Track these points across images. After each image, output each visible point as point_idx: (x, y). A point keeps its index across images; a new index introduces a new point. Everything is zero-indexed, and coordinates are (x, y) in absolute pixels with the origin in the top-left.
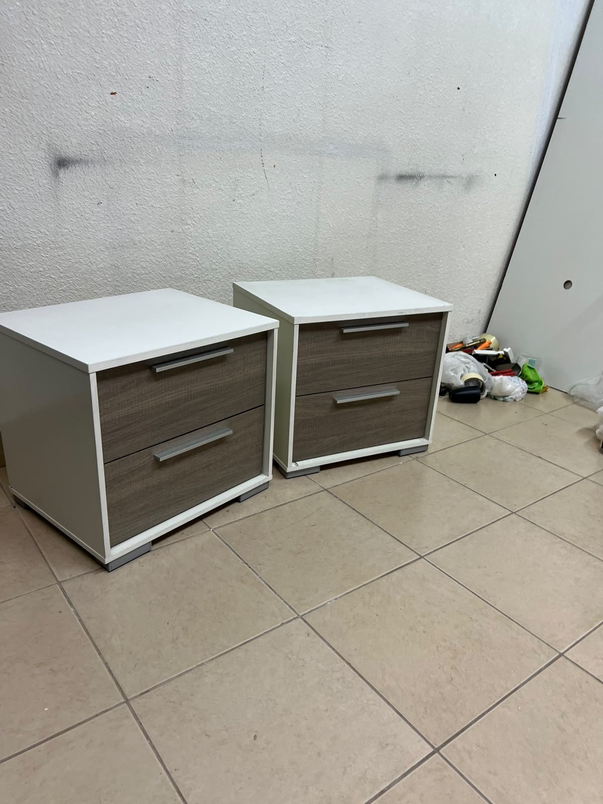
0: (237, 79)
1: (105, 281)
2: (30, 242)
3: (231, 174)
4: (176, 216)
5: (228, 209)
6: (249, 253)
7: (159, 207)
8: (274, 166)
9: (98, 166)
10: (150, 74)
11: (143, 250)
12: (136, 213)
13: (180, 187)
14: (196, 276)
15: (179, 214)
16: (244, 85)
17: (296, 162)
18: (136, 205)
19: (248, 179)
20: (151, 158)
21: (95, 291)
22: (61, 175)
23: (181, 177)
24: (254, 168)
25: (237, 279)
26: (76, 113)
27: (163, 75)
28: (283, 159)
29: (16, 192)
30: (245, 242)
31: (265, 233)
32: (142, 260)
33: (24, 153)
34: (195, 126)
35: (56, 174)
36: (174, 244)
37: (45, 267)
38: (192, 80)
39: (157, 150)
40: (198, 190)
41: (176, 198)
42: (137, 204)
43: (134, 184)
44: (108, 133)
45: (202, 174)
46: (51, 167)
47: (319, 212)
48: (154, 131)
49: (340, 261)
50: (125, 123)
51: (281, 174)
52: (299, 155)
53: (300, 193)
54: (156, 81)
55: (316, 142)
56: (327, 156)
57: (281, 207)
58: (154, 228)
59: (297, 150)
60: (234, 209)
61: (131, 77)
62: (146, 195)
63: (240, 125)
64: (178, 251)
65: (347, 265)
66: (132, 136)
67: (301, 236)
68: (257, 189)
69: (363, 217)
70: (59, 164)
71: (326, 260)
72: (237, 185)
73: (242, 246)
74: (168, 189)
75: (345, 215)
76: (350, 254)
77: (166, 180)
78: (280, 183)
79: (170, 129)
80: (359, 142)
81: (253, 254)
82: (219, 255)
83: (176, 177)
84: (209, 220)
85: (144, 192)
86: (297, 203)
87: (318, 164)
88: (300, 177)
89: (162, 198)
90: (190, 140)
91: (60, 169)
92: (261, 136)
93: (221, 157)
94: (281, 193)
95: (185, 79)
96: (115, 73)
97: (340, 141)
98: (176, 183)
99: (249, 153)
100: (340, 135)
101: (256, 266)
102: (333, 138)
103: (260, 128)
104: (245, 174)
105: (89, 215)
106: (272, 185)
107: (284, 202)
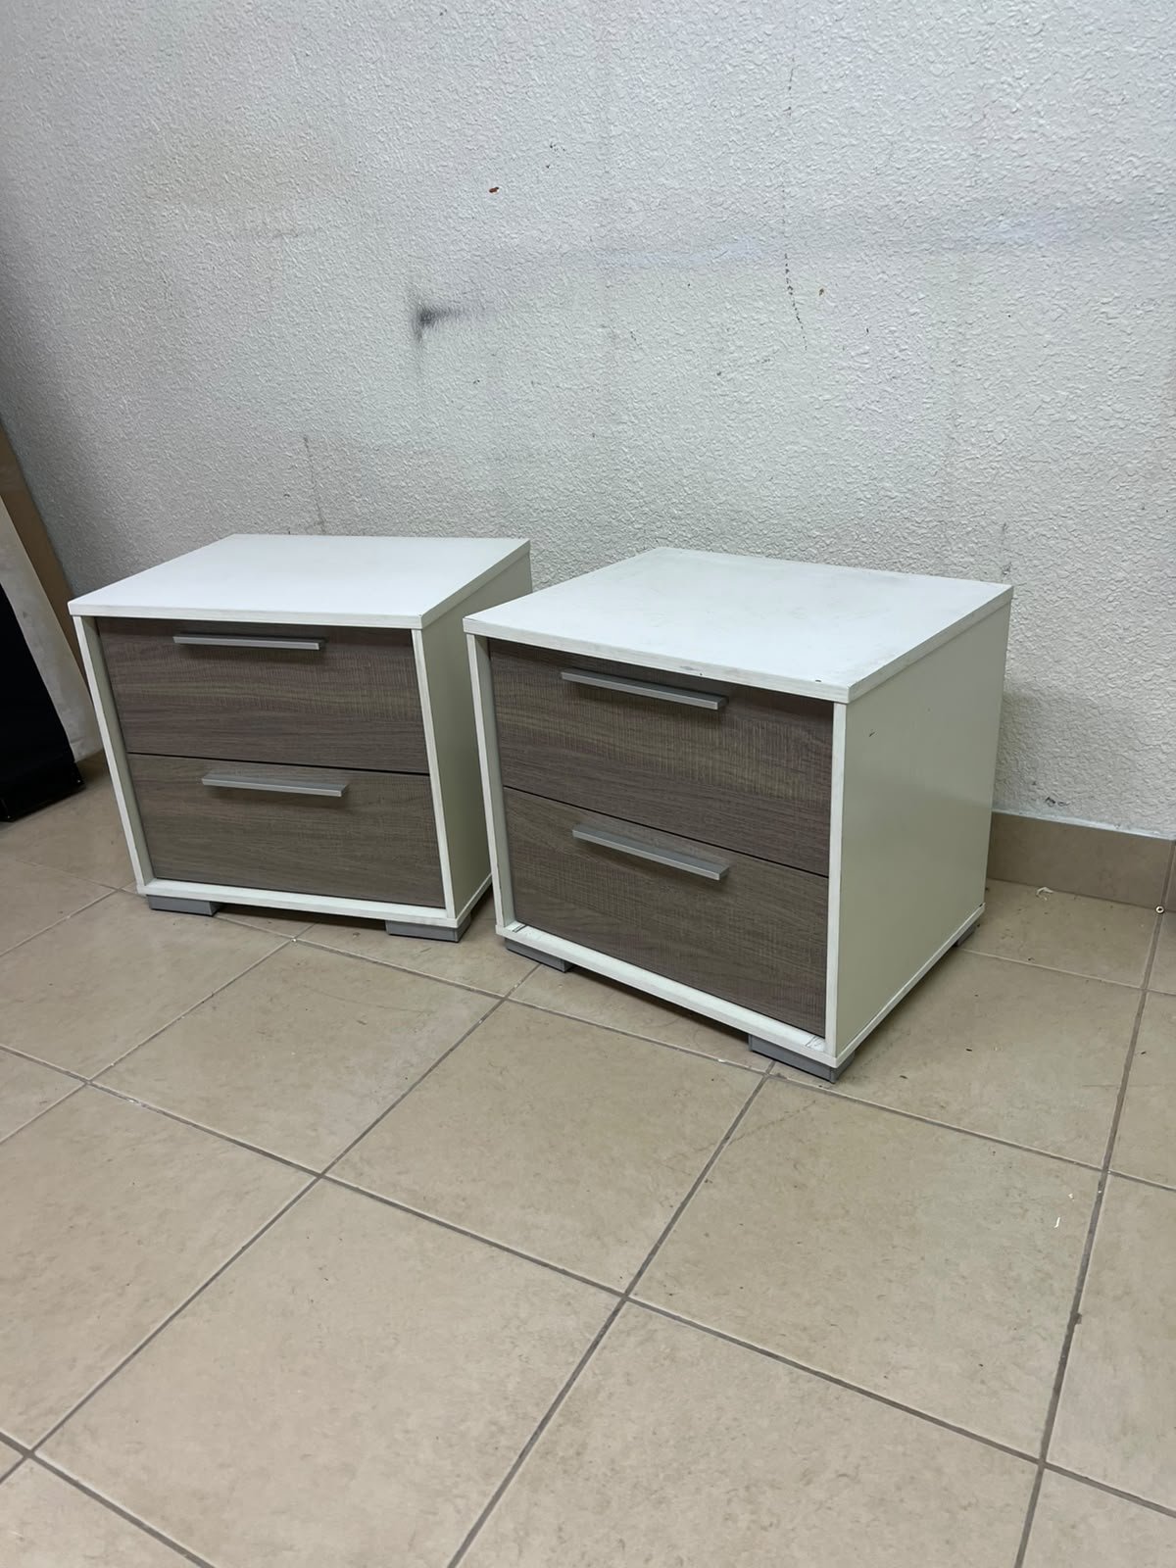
0: (725, 105)
1: (487, 515)
2: (390, 441)
3: (712, 316)
4: (599, 405)
5: (706, 393)
6: (755, 489)
7: (570, 389)
8: (822, 291)
9: (473, 319)
10: (551, 140)
12: (532, 398)
13: (606, 349)
14: (640, 526)
15: (607, 401)
16: (741, 115)
17: (885, 277)
18: (531, 385)
19: (754, 325)
20: (555, 296)
21: (473, 529)
22: (425, 337)
23: (608, 330)
24: (768, 299)
25: (726, 543)
26: (442, 233)
27: (574, 135)
28: (847, 272)
29: (373, 364)
30: (746, 464)
31: (796, 448)
32: (542, 484)
33: (381, 305)
34: (634, 224)
36: (596, 460)
37: (408, 481)
38: (628, 133)
39: (565, 281)
40: (641, 354)
41: (601, 371)
42: (532, 383)
43: (528, 346)
44: (487, 260)
45: (648, 321)
46: (413, 326)
47: (957, 400)
48: (560, 247)
49: (1033, 538)
50: (512, 238)
51: (840, 308)
52: (893, 258)
53: (897, 353)
54: (561, 151)
55: (949, 217)
56: (987, 250)
57: (839, 387)
58: (560, 427)
59: (887, 246)
60: (719, 392)
61: (520, 154)
62: (548, 365)
63: (733, 207)
64: (604, 474)
65: (1059, 550)
66: (523, 261)
67: (901, 461)
68: (776, 348)
69: (1127, 416)
70: (422, 320)
71: (983, 528)
72: (727, 341)
73: (738, 474)
74: (585, 354)
75: (1053, 411)
76: (1071, 522)
77: (582, 337)
78: (836, 331)
79: (588, 238)
80: (1112, 198)
81: (766, 492)
82: (686, 489)
83: (600, 330)
84: (665, 415)
85: (544, 361)
86: (888, 377)
87: (955, 277)
88: (897, 311)
89: (575, 371)
90: (625, 254)
91: (423, 327)
92: (786, 224)
93: (691, 282)
94: (841, 355)
95: (614, 133)
96: (496, 154)
97: (1035, 204)
98: (599, 342)
99: (756, 268)
100: (1035, 187)
101: (772, 521)
102: (1011, 200)
103: (784, 207)
104: (746, 316)
105: (461, 401)
106: (814, 336)
107: (849, 375)
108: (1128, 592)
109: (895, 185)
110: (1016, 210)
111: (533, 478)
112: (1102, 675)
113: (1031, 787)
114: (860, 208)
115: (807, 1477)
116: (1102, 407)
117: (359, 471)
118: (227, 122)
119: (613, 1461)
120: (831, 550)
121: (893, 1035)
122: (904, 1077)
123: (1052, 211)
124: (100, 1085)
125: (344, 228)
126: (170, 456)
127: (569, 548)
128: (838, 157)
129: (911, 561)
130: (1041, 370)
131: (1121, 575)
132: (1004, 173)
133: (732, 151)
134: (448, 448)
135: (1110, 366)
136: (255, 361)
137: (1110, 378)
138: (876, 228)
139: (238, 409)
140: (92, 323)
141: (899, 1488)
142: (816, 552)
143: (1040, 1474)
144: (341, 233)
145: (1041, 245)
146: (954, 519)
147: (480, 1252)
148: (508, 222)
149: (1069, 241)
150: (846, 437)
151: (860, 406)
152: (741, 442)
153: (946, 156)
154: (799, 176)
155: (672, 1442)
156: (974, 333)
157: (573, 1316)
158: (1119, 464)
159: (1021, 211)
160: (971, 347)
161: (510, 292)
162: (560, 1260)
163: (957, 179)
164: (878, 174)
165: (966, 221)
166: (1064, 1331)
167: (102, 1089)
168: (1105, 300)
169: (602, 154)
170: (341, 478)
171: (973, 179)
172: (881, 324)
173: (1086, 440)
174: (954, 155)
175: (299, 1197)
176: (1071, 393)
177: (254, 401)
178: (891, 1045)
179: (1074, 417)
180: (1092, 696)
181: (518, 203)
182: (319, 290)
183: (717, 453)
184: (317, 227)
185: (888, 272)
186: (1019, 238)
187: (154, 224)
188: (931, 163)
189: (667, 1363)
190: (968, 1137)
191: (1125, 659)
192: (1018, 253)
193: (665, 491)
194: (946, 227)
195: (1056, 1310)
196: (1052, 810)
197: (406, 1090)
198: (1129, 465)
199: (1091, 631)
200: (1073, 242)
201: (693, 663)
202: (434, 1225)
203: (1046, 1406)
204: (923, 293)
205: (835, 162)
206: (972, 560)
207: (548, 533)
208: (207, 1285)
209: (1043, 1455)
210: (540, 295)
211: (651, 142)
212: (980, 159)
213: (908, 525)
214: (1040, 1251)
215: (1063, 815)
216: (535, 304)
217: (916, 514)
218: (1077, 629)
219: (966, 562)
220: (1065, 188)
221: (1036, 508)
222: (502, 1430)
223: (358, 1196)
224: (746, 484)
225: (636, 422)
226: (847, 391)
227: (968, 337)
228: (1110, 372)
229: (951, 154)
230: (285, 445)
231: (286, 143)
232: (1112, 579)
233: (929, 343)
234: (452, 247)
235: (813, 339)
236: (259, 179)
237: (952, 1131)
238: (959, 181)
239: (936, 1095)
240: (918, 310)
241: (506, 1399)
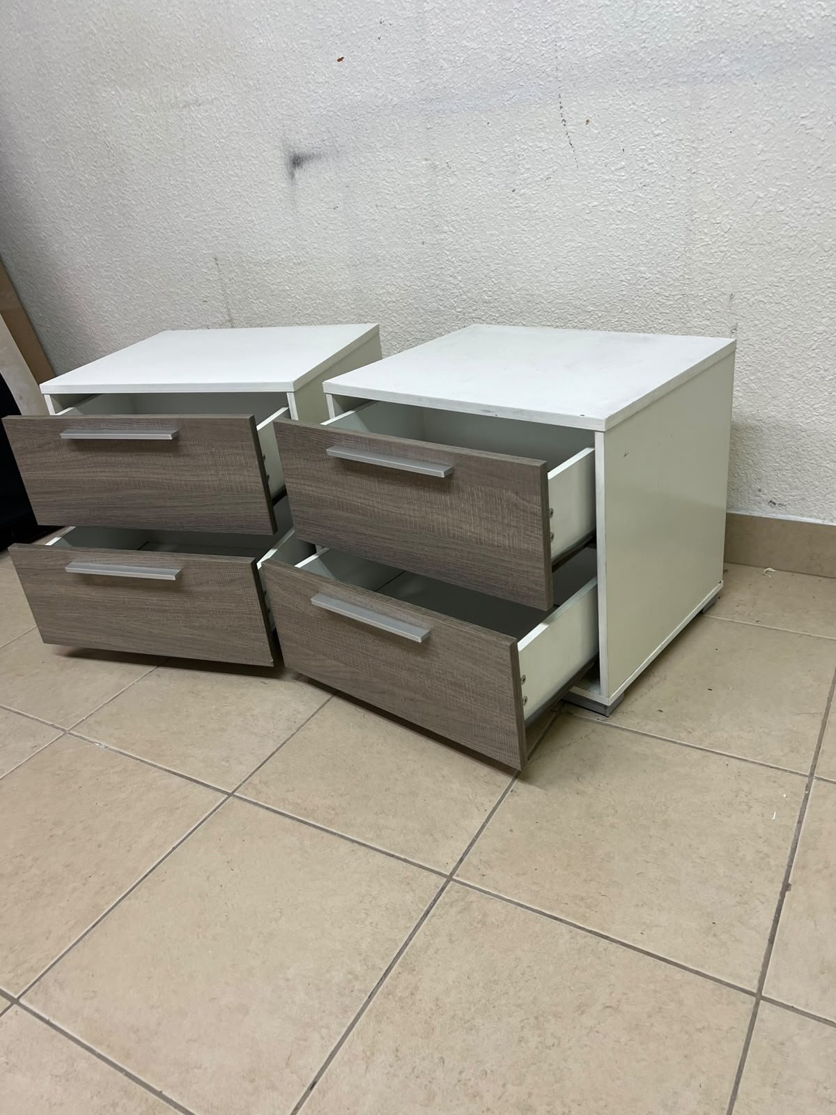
2: (276, 256)
3: (506, 147)
5: (504, 206)
6: (544, 277)
7: (404, 209)
8: (588, 121)
9: (331, 160)
10: (380, 18)
11: (388, 268)
12: (377, 218)
13: (429, 177)
14: (460, 310)
15: (432, 217)
17: (635, 107)
18: (375, 208)
19: (537, 151)
20: (390, 139)
21: (339, 319)
22: (297, 176)
23: (430, 162)
24: (548, 130)
25: (524, 319)
26: (304, 95)
27: (397, 12)
28: (607, 105)
29: (261, 199)
30: (536, 259)
31: (573, 244)
32: (388, 282)
33: (264, 154)
34: (445, 78)
35: (292, 175)
36: (427, 262)
37: (291, 285)
39: (397, 126)
40: (455, 179)
41: (426, 194)
42: (376, 206)
43: (372, 178)
44: (338, 113)
45: (459, 153)
46: (287, 168)
47: (692, 200)
48: (392, 100)
49: (754, 303)
50: (356, 96)
51: (602, 134)
52: (641, 92)
53: (646, 166)
54: (389, 26)
55: (681, 57)
56: (712, 81)
57: (603, 196)
58: (399, 238)
59: (635, 83)
60: (514, 204)
61: (358, 30)
62: (387, 192)
63: (518, 60)
64: (432, 272)
65: (773, 312)
66: (365, 113)
67: (652, 249)
68: (555, 168)
69: (823, 205)
70: (294, 163)
71: (715, 298)
72: (518, 165)
73: (531, 266)
74: (414, 181)
75: (765, 204)
76: (781, 290)
77: (411, 169)
78: (600, 152)
79: (412, 92)
80: (805, 35)
81: (552, 279)
82: (493, 280)
83: (424, 163)
84: (475, 225)
85: (384, 189)
86: (640, 185)
87: (688, 103)
88: (645, 133)
89: (408, 195)
90: (439, 102)
91: (295, 167)
92: (559, 71)
93: (489, 121)
94: (604, 170)
95: (426, 9)
96: (340, 31)
97: (747, 43)
98: (424, 172)
99: (538, 106)
100: (746, 29)
101: (557, 301)
102: (728, 40)
103: (557, 57)
104: (531, 144)
105: (325, 223)
106: (583, 157)
107: (610, 186)
108: (827, 341)
109: (640, 34)
110: (733, 48)
111: (381, 278)
112: (808, 406)
113: (758, 493)
114: (614, 55)
115: (581, 1009)
116: (803, 199)
117: (255, 280)
118: (145, 22)
119: (437, 999)
120: (602, 321)
121: (654, 679)
122: (661, 711)
123: (761, 47)
124: (76, 734)
125: (233, 97)
126: (121, 277)
127: (410, 329)
128: (595, 15)
129: (663, 326)
130: (756, 173)
131: (821, 328)
132: (723, 20)
133: (516, 16)
134: (318, 259)
135: (809, 166)
136: (176, 202)
137: (809, 176)
138: (627, 69)
139: (166, 239)
140: (59, 181)
141: (650, 1016)
142: (591, 323)
143: (757, 1004)
144: (232, 101)
145: (753, 74)
146: (693, 292)
147: (345, 847)
148: (352, 84)
149: (774, 70)
150: (610, 234)
151: (620, 209)
152: (533, 242)
153: (678, 10)
154: (567, 32)
155: (481, 985)
156: (704, 147)
157: (411, 893)
158: (818, 242)
159: (737, 49)
160: (702, 157)
161: (357, 138)
162: (402, 852)
163: (687, 26)
164: (627, 27)
165: (694, 59)
166: (778, 896)
167: (77, 736)
168: (804, 115)
169: (419, 26)
170: (242, 286)
171: (700, 26)
172: (633, 144)
173: (792, 225)
174: (684, 8)
175: (215, 810)
176: (780, 189)
177: (177, 232)
178: (652, 687)
179: (782, 208)
180: (802, 422)
181: (359, 68)
182: (218, 145)
183: (515, 251)
184: (213, 97)
185: (637, 104)
186: (737, 70)
187: (97, 103)
188: (666, 16)
189: (479, 926)
190: (708, 754)
191: (826, 393)
192: (735, 82)
193: (478, 282)
194: (680, 65)
195: (772, 881)
196: (774, 509)
197: (295, 731)
198: (826, 243)
199: (799, 372)
200: (777, 71)
201: (490, 406)
202: (311, 828)
203: (763, 953)
204: (664, 118)
205: (594, 19)
206: (708, 323)
207: (393, 319)
208: (146, 876)
209: (760, 989)
210: (378, 138)
211: (454, 13)
212: (704, 10)
213: (659, 299)
214: (760, 837)
215: (781, 513)
216: (375, 145)
217: (665, 289)
218: (788, 371)
219: (704, 324)
220: (769, 29)
221: (755, 280)
222: (356, 978)
223: (257, 808)
224: (537, 274)
225: (454, 231)
226: (610, 198)
227: (700, 150)
228: (809, 172)
229: (681, 8)
230: (202, 264)
231: (188, 34)
232: (815, 332)
233: (670, 156)
234: (312, 106)
235: (583, 159)
236: (170, 64)
237: (695, 750)
238: (689, 29)
239: (684, 724)
240: (661, 132)
241: (360, 954)
